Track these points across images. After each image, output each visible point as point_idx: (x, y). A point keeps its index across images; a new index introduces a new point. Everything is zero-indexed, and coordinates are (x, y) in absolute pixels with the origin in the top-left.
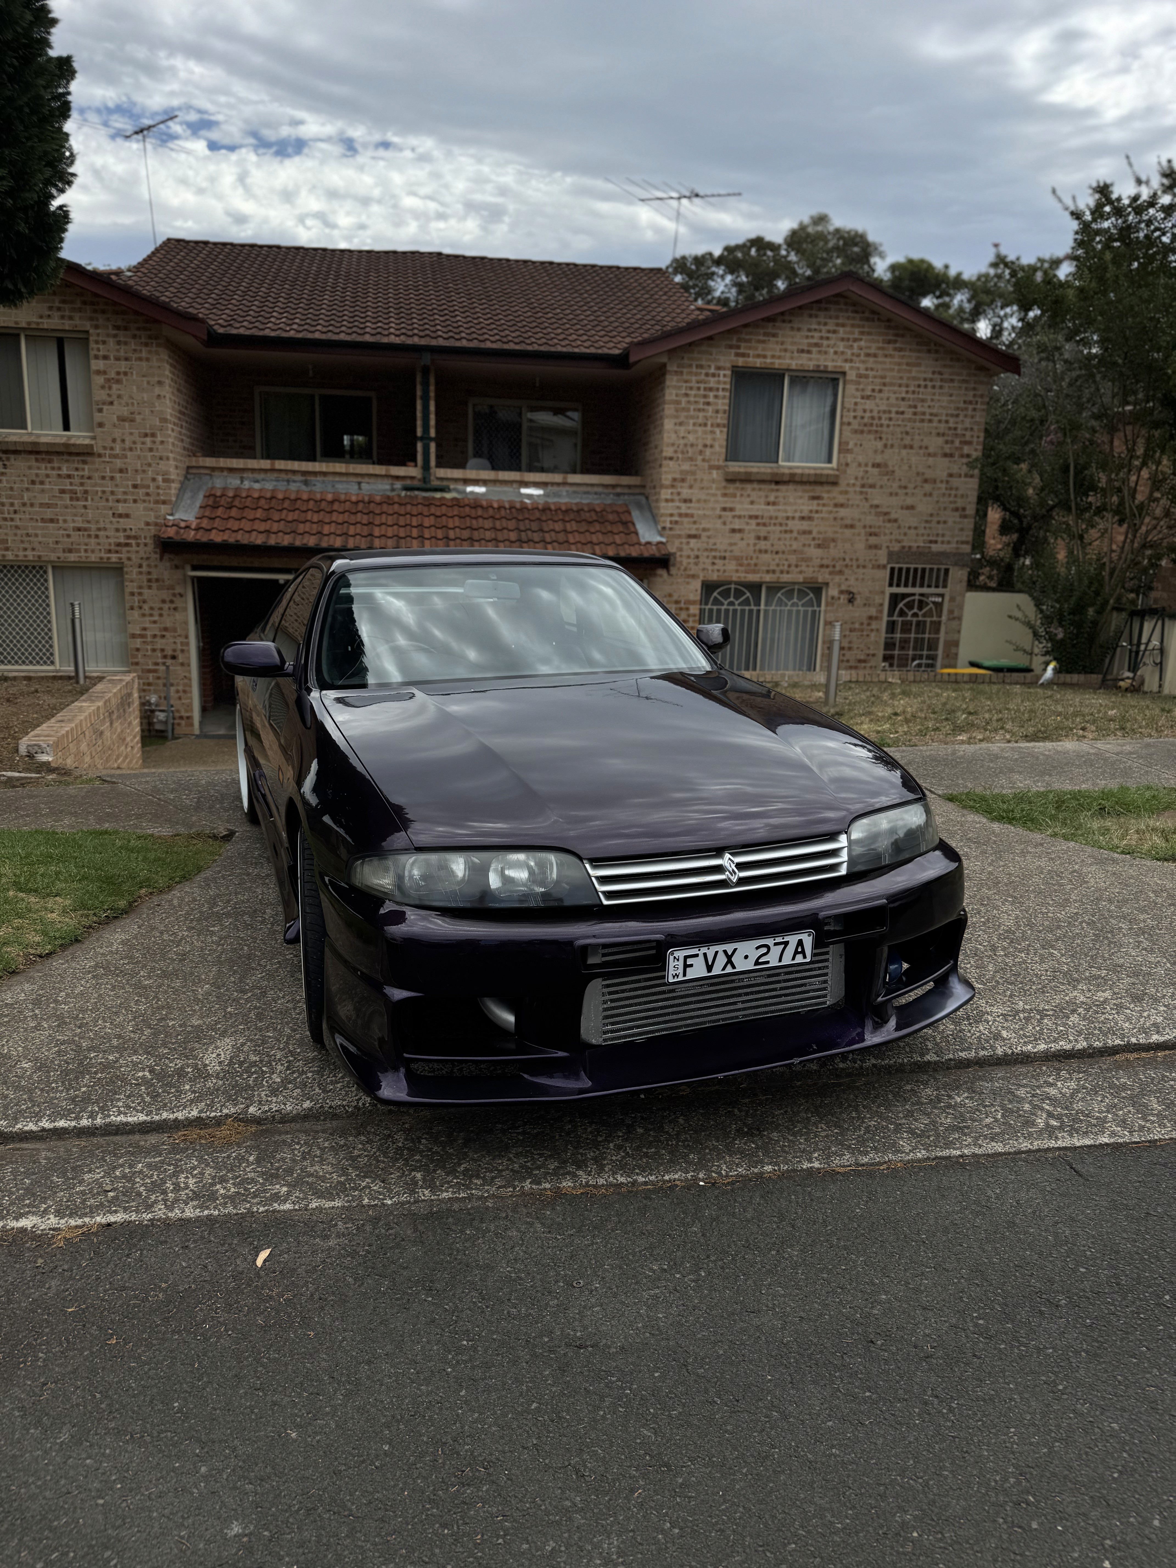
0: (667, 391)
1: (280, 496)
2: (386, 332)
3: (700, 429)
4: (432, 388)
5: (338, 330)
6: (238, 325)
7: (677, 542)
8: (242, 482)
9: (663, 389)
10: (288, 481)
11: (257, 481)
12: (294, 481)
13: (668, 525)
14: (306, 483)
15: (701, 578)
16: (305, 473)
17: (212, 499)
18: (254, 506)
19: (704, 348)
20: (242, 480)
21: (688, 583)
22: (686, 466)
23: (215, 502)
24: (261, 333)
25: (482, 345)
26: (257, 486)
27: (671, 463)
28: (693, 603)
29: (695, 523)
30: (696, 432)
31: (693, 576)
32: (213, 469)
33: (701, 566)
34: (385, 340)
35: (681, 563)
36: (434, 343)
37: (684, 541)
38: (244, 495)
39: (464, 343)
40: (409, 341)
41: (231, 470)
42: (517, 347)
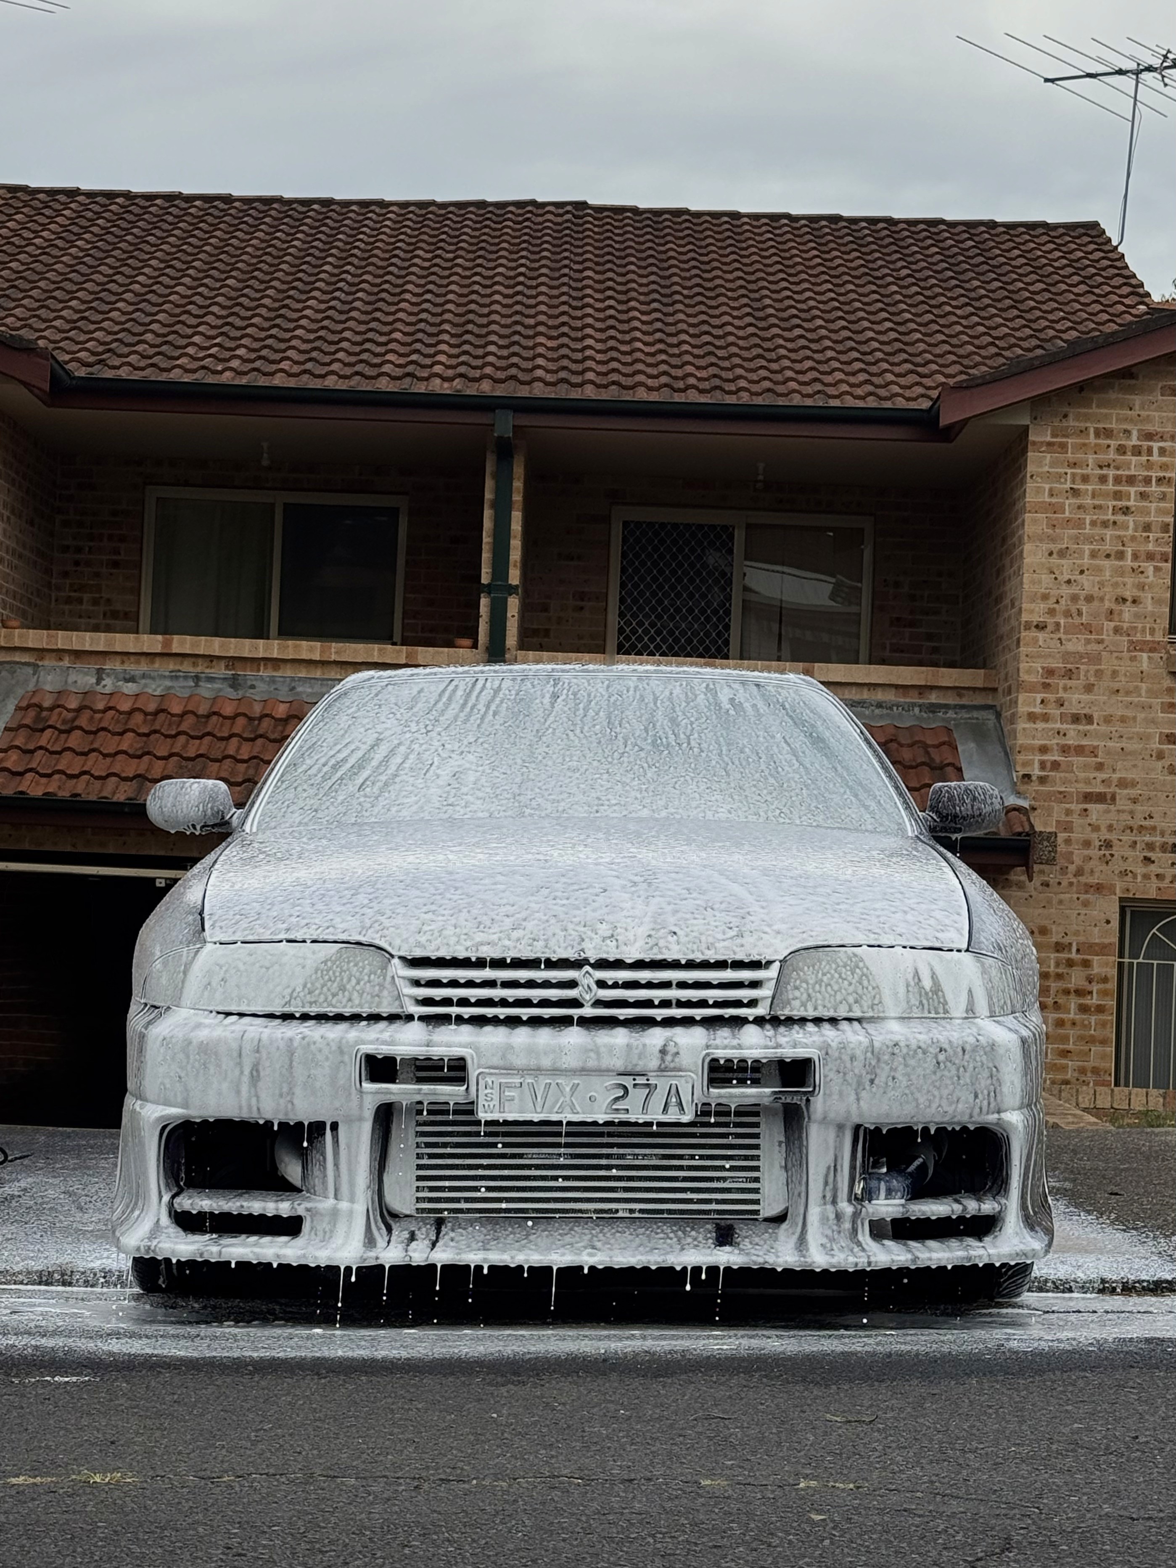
0: (1030, 485)
1: (176, 709)
2: (425, 374)
3: (1106, 563)
4: (518, 484)
5: (323, 370)
6: (117, 362)
7: (1058, 811)
8: (99, 680)
9: (1023, 482)
10: (197, 678)
11: (132, 679)
12: (210, 679)
13: (1036, 772)
14: (234, 682)
15: (1119, 894)
16: (233, 661)
17: (32, 713)
18: (118, 729)
19: (1112, 395)
20: (100, 675)
21: (1086, 904)
22: (1075, 644)
23: (38, 719)
24: (163, 377)
25: (627, 396)
26: (130, 688)
27: (1041, 636)
28: (1103, 950)
29: (1100, 767)
30: (1099, 570)
31: (1099, 888)
32: (41, 652)
33: (1117, 865)
34: (421, 388)
35: (1069, 857)
36: (523, 392)
37: (1076, 807)
38: (100, 706)
39: (590, 392)
40: (471, 390)
41: (78, 655)
42: (703, 399)
